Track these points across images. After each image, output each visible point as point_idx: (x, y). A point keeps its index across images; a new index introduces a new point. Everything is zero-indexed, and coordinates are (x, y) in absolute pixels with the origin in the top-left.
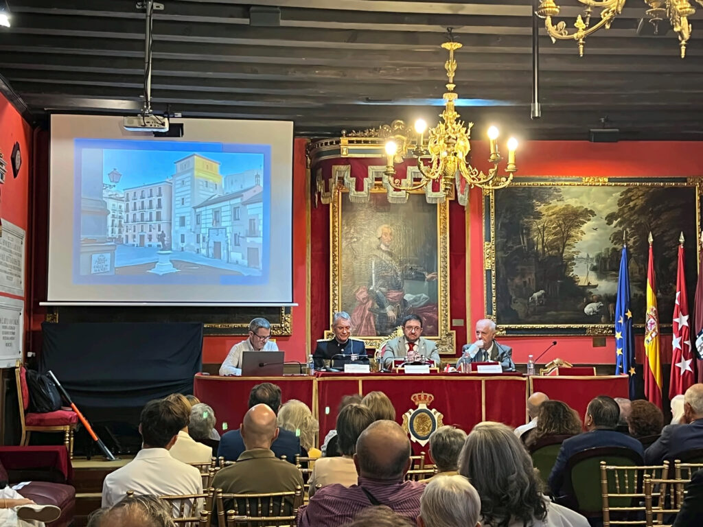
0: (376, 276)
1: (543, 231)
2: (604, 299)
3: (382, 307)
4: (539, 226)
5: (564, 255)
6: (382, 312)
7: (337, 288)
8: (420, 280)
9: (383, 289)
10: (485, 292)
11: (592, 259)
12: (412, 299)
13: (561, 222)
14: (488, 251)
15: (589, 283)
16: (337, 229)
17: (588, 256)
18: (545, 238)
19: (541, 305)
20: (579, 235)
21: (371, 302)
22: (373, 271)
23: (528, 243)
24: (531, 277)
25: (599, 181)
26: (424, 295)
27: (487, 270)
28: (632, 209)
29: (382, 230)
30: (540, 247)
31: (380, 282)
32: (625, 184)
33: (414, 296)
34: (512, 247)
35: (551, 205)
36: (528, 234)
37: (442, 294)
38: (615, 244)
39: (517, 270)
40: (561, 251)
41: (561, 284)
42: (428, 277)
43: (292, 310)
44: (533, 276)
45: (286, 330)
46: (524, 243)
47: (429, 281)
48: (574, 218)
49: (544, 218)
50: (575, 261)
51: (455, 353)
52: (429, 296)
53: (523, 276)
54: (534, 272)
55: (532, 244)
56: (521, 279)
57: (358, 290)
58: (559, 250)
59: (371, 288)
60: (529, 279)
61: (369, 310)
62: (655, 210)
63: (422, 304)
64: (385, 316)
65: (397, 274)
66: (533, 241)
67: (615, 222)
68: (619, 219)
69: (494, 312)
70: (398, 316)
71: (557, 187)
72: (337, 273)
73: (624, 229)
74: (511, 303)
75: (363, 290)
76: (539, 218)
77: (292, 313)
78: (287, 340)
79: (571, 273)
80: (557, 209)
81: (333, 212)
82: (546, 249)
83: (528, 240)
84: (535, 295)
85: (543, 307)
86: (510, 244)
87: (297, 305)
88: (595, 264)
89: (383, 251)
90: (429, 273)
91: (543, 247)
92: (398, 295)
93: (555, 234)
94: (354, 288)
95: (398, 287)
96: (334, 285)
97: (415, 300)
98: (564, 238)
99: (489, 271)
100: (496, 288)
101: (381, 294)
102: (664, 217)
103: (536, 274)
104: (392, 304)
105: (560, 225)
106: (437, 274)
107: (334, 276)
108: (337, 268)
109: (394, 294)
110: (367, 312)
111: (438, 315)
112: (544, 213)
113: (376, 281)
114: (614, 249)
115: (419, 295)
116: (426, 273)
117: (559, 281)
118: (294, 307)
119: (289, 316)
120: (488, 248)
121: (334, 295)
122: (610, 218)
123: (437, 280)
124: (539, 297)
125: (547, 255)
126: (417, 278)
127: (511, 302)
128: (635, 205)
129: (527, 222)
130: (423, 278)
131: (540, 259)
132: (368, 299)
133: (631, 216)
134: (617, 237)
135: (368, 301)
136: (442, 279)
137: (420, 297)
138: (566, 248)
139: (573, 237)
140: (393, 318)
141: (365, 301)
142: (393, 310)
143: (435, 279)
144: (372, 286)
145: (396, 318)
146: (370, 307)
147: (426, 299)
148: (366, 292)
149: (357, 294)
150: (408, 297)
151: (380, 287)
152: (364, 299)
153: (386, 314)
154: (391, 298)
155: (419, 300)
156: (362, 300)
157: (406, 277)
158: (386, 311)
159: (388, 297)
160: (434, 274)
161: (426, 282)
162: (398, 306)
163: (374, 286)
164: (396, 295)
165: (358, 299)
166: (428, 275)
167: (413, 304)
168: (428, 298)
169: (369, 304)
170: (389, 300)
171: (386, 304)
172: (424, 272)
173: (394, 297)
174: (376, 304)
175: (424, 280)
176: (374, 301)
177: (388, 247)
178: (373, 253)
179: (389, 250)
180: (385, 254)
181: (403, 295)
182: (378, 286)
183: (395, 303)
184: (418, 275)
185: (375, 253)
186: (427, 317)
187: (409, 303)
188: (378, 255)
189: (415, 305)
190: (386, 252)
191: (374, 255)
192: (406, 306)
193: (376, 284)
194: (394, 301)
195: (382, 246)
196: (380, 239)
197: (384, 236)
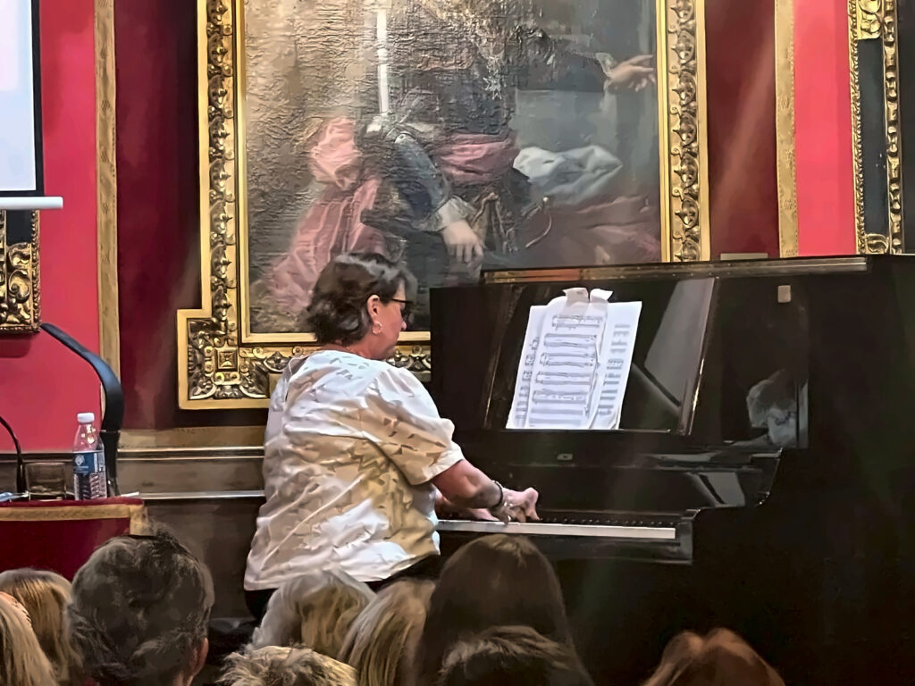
0: (393, 75)
3: (422, 203)
6: (422, 226)
7: (228, 126)
8: (585, 89)
10: (855, 136)
12: (548, 168)
21: (372, 186)
22: (382, 53)
26: (599, 154)
27: (863, 44)
31: (412, 101)
33: (557, 159)
37: (676, 147)
42: (615, 72)
43: (37, 226)
45: (13, 310)
47: (620, 91)
57: (319, 136)
59: (374, 127)
61: (368, 219)
63: (593, 189)
64: (436, 241)
65: (481, 62)
69: (895, 219)
70: (490, 245)
72: (226, 62)
75: (336, 135)
77: (37, 238)
78: (22, 353)
87: (57, 201)
90: (620, 58)
92: (486, 157)
94: (303, 126)
95: (489, 121)
96: (217, 117)
97: (561, 175)
99: (871, 50)
100: (903, 120)
101: (417, 149)
104: (464, 191)
106: (653, 63)
107: (216, 75)
108: (226, 43)
109: (470, 150)
110: (359, 228)
111: (658, 237)
113: (392, 98)
115: (577, 154)
116: (606, 60)
118: (46, 212)
119: (28, 250)
121: (217, 157)
126: (566, 84)
130: (594, 82)
132: (360, 170)
135: (362, 180)
136: (676, 83)
137: (581, 164)
140: (469, 252)
141: (348, 181)
142: (469, 220)
143: (644, 83)
144: (377, 119)
145: (479, 251)
146: (371, 208)
147: (610, 167)
148: (352, 142)
149: (314, 151)
150: (533, 161)
151: (410, 120)
152: (343, 172)
153: (439, 234)
154: (459, 168)
155: (580, 174)
156: (335, 178)
157: (521, 76)
158: (438, 220)
159: (448, 164)
160: (639, 64)
161: (607, 94)
162: (492, 202)
163: (385, 115)
164: (480, 154)
165: (318, 175)
166: (613, 67)
167: (556, 190)
168: (615, 166)
169: (364, 193)
170: (450, 177)
171: (436, 194)
172: (599, 56)
173: (473, 162)
174: (394, 196)
175: (601, 89)
176: (388, 182)
181: (510, 153)
182: (402, 117)
183: (480, 187)
184: (570, 68)
186: (612, 247)
187: (539, 189)
189: (564, 197)
192: (522, 199)
193: (396, 107)
194: (471, 177)
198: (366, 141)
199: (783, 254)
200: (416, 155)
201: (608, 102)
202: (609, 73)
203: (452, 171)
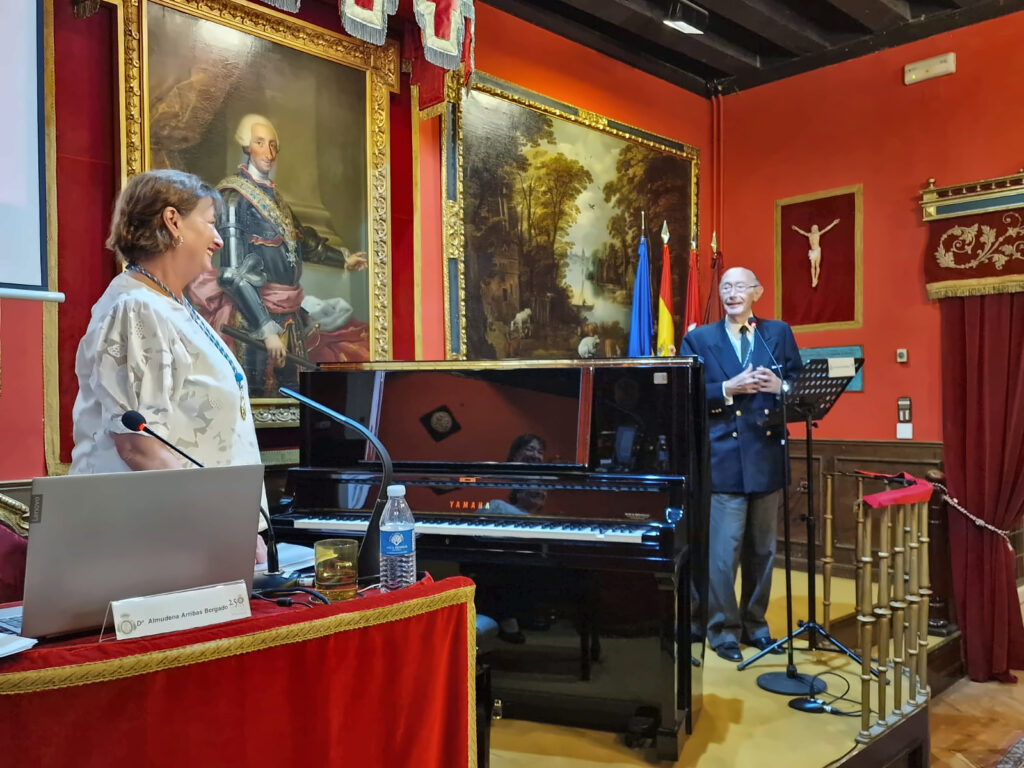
0: (238, 244)
1: (530, 195)
2: (600, 330)
3: (255, 323)
4: (525, 186)
5: (556, 246)
6: (254, 336)
8: (335, 266)
9: (255, 278)
10: (447, 305)
11: (588, 259)
12: (318, 309)
13: (552, 184)
14: (453, 220)
15: (584, 302)
16: (136, 100)
17: (583, 252)
18: (532, 210)
19: (527, 336)
20: (574, 213)
21: (226, 310)
23: (510, 215)
24: (513, 282)
25: (597, 122)
26: (342, 303)
27: (450, 260)
28: (631, 180)
29: (252, 131)
30: (525, 225)
31: (248, 261)
32: (627, 136)
33: (323, 304)
34: (486, 218)
35: (538, 149)
36: (509, 198)
37: (377, 303)
38: (613, 237)
39: (496, 265)
40: (552, 238)
41: (552, 298)
42: (350, 259)
44: (516, 280)
46: (504, 214)
47: (351, 269)
48: (567, 178)
49: (531, 171)
50: (568, 260)
52: (352, 304)
53: (503, 280)
54: (517, 272)
55: (514, 219)
56: (499, 283)
58: (549, 235)
59: (228, 274)
60: (511, 286)
61: (225, 330)
62: (654, 188)
63: (340, 322)
64: (262, 346)
65: (284, 244)
66: (516, 212)
67: (614, 199)
68: (618, 195)
69: (464, 347)
70: (290, 348)
71: (549, 116)
73: (623, 214)
74: (485, 330)
75: (206, 276)
76: (524, 170)
79: (564, 281)
80: (546, 158)
81: (127, 49)
82: (533, 231)
83: (510, 209)
84: (521, 316)
85: (529, 341)
86: (484, 214)
87: (59, 296)
88: (591, 269)
89: (254, 182)
90: (353, 251)
91: (530, 226)
92: (288, 299)
93: (545, 205)
95: (289, 277)
97: (325, 313)
98: (556, 216)
99: (453, 261)
100: (467, 299)
101: (249, 288)
102: (662, 202)
103: (520, 277)
104: (275, 316)
105: (550, 190)
106: (367, 257)
109: (280, 294)
111: (368, 350)
112: (531, 161)
113: (238, 257)
114: (612, 246)
115: (332, 301)
116: (345, 252)
117: (549, 294)
120: (452, 213)
122: (610, 189)
123: (367, 270)
124: (524, 322)
125: (534, 243)
126: (327, 262)
127: (486, 327)
128: (635, 176)
129: (506, 173)
130: (338, 263)
131: (525, 249)
132: (220, 299)
133: (630, 192)
134: (617, 226)
135: (220, 307)
136: (377, 269)
138: (558, 233)
139: (566, 214)
140: (279, 353)
141: (213, 306)
142: (279, 335)
143: (362, 267)
144: (229, 269)
145: (284, 353)
146: (226, 323)
147: (348, 310)
148: (215, 282)
149: (194, 285)
150: (311, 304)
151: (249, 272)
152: (210, 300)
153: (263, 341)
154: (275, 304)
155: (333, 313)
156: (206, 303)
157: (305, 253)
158: (263, 334)
159: (269, 301)
160: (360, 256)
161: (346, 270)
162: (290, 325)
163: (233, 268)
164: (284, 297)
165: (195, 300)
166: (349, 256)
167: (321, 321)
169: (222, 313)
170: (268, 308)
171: (262, 317)
172: (342, 249)
173: (281, 301)
174: (239, 317)
175: (342, 267)
176: (236, 308)
177: (265, 174)
178: (230, 185)
179: (268, 183)
180: (258, 191)
181: (299, 298)
182: (244, 270)
183: (283, 315)
184: (329, 254)
185: (235, 186)
186: (348, 354)
187: (314, 320)
188: (243, 192)
189: (326, 325)
190: (262, 187)
191: (233, 190)
192: (305, 325)
193: (240, 264)
194: (280, 310)
195: (253, 171)
196: (247, 151)
197: (256, 146)
198: (223, 282)
199: (417, 359)
201: (346, 275)
202: (347, 259)
203: (270, 305)
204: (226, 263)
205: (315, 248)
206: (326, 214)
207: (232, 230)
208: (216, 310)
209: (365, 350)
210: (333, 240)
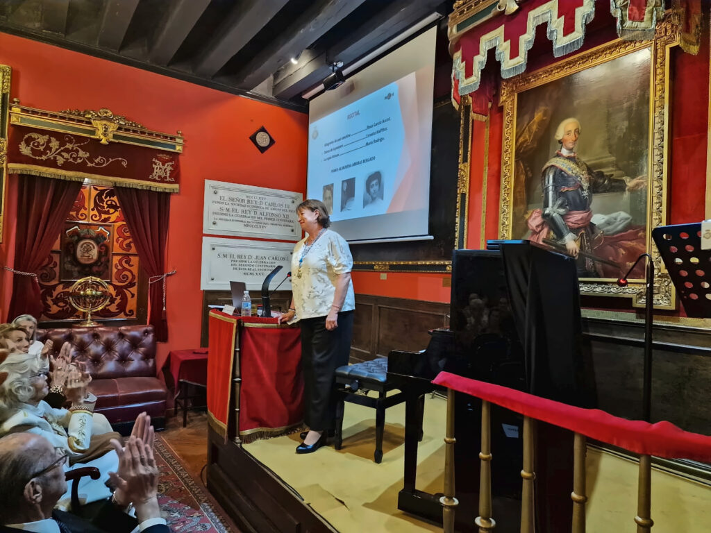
0: (553, 194)
3: (560, 235)
6: (559, 243)
7: (508, 215)
8: (618, 191)
9: (562, 211)
12: (603, 221)
21: (545, 230)
26: (623, 215)
29: (565, 128)
31: (559, 202)
33: (607, 217)
37: (654, 210)
42: (630, 183)
47: (632, 190)
51: (673, 307)
52: (631, 213)
57: (531, 216)
59: (547, 212)
61: (544, 241)
63: (620, 227)
64: (563, 248)
65: (581, 187)
70: (581, 247)
72: (507, 197)
75: (536, 215)
89: (564, 157)
90: (633, 177)
92: (582, 219)
94: (527, 213)
95: (583, 205)
96: (504, 213)
97: (608, 223)
101: (558, 216)
104: (573, 230)
106: (646, 178)
107: (505, 201)
108: (508, 191)
109: (577, 217)
111: (645, 244)
113: (553, 201)
115: (614, 215)
116: (627, 179)
121: (504, 224)
126: (612, 189)
130: (622, 188)
132: (542, 225)
135: (542, 229)
136: (655, 184)
137: (615, 219)
140: (574, 251)
141: (539, 229)
142: (575, 240)
143: (642, 186)
144: (548, 209)
145: (578, 251)
146: (545, 237)
147: (627, 219)
148: (541, 217)
149: (530, 221)
150: (598, 219)
151: (558, 208)
152: (538, 226)
153: (565, 245)
154: (572, 223)
155: (615, 222)
156: (535, 228)
157: (595, 188)
158: (565, 241)
159: (569, 222)
160: (641, 179)
161: (627, 192)
162: (582, 234)
163: (550, 207)
164: (580, 218)
165: (530, 228)
166: (629, 182)
167: (605, 229)
168: (629, 218)
169: (543, 233)
170: (569, 226)
171: (565, 231)
172: (624, 178)
173: (578, 220)
174: (552, 233)
175: (624, 190)
176: (550, 229)
177: (571, 150)
178: (551, 164)
179: (572, 155)
180: (566, 161)
181: (590, 216)
182: (556, 207)
183: (579, 229)
184: (613, 184)
185: (553, 164)
186: (625, 249)
187: (599, 229)
188: (557, 165)
189: (608, 231)
190: (569, 158)
191: (552, 166)
192: (593, 233)
193: (554, 205)
194: (576, 226)
195: (565, 152)
196: (560, 142)
197: (566, 137)
198: (545, 216)
200: (559, 220)
201: (627, 195)
202: (628, 184)
203: (570, 224)
204: (546, 206)
205: (602, 183)
206: (613, 158)
207: (551, 188)
208: (540, 231)
209: (641, 245)
210: (616, 174)
